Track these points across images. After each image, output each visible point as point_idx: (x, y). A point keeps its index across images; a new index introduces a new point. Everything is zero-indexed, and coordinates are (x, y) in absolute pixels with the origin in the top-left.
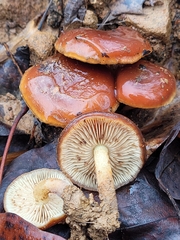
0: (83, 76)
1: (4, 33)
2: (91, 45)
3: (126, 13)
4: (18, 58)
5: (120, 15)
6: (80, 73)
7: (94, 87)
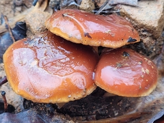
0: (65, 54)
1: (10, 9)
2: (76, 24)
3: (122, 4)
4: (15, 32)
5: (115, 5)
6: (62, 51)
7: (73, 66)
